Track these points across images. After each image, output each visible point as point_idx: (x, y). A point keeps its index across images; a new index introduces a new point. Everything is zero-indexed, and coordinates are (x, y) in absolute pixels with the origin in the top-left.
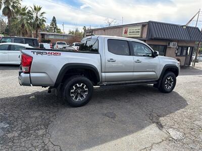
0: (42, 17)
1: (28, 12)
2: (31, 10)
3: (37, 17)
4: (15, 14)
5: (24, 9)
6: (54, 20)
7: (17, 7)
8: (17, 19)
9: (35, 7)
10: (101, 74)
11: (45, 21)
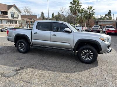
0: (92, 12)
1: (85, 11)
2: (87, 9)
3: (89, 13)
4: (78, 13)
5: (83, 10)
6: (110, 12)
7: (79, 9)
8: (79, 15)
9: (89, 7)
10: (32, 40)
11: (94, 14)
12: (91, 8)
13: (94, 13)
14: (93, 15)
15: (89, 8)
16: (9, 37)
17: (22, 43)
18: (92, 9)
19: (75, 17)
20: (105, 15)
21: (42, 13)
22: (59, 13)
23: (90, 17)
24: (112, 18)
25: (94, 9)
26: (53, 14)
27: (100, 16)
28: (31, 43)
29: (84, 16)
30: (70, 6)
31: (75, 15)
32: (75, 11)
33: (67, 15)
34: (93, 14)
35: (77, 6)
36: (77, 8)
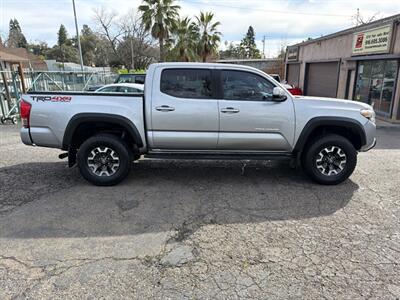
0: (213, 32)
1: (191, 27)
2: (196, 22)
3: (205, 33)
4: (170, 33)
5: (184, 23)
6: (251, 33)
7: (172, 21)
8: (173, 41)
9: (202, 15)
10: (146, 134)
11: (218, 39)
12: (210, 17)
13: (218, 35)
14: (217, 42)
15: (202, 19)
16: (33, 130)
17: (103, 149)
18: (213, 22)
19: (161, 46)
20: (239, 43)
21: (14, 26)
22: (86, 29)
23: (208, 48)
24: (258, 51)
25: (217, 24)
26: (62, 33)
27: (226, 43)
28: (145, 145)
29: (190, 46)
30: (142, 8)
31: (161, 40)
32: (161, 25)
33: (121, 38)
34: (216, 38)
35: (165, 8)
36: (165, 17)
